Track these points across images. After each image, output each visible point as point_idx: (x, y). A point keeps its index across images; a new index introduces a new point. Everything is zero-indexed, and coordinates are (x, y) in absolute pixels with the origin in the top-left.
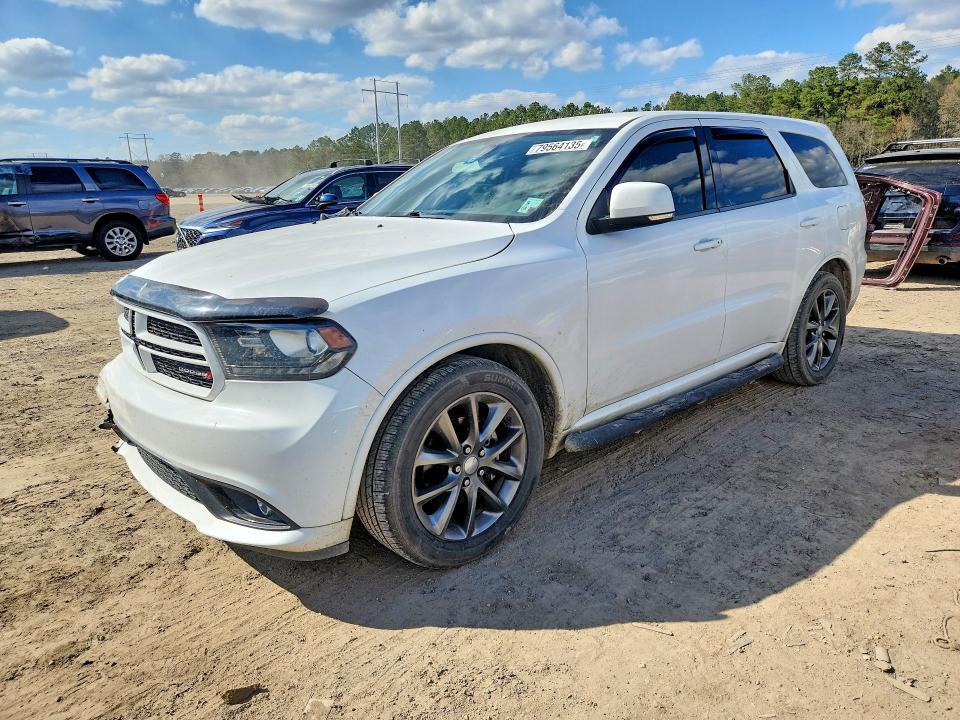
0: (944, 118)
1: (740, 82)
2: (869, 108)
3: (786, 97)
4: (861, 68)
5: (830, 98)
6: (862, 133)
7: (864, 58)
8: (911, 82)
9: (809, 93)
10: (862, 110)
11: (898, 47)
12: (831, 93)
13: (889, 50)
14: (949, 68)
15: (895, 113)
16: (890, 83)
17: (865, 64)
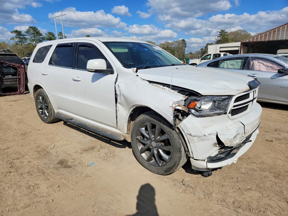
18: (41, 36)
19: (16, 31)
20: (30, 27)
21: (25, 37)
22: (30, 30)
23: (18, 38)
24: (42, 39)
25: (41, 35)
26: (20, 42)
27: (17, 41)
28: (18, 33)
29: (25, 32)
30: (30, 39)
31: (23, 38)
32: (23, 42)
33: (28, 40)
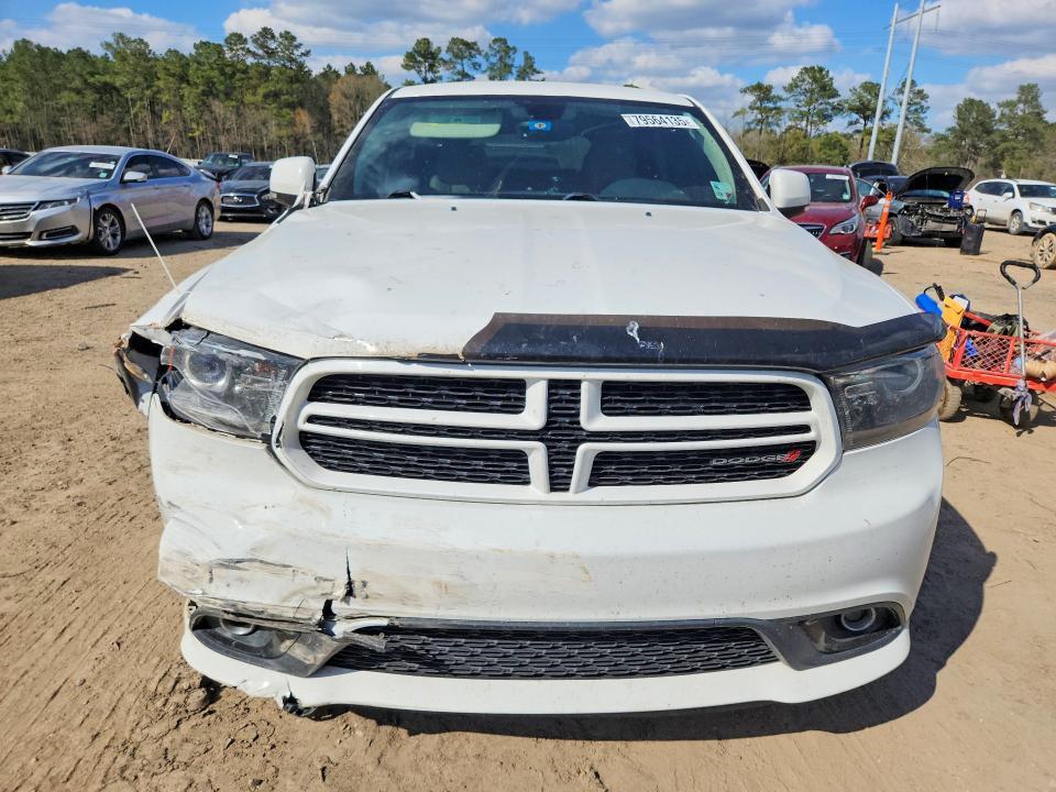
0: (335, 117)
1: (111, 40)
2: (266, 96)
3: (173, 69)
4: (249, 51)
5: (222, 78)
6: (264, 123)
7: (250, 40)
8: (300, 76)
9: (198, 69)
10: (259, 98)
11: (281, 36)
12: (223, 73)
13: (273, 37)
14: (329, 67)
15: (292, 106)
16: (281, 73)
17: (251, 46)
18: (831, 101)
19: (759, 87)
20: (805, 68)
21: (779, 104)
22: (803, 81)
23: (757, 108)
24: (834, 108)
25: (835, 94)
26: (760, 122)
27: (749, 121)
28: (763, 92)
29: (784, 88)
30: (792, 111)
31: (771, 110)
32: (769, 124)
33: (787, 115)
